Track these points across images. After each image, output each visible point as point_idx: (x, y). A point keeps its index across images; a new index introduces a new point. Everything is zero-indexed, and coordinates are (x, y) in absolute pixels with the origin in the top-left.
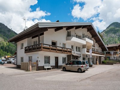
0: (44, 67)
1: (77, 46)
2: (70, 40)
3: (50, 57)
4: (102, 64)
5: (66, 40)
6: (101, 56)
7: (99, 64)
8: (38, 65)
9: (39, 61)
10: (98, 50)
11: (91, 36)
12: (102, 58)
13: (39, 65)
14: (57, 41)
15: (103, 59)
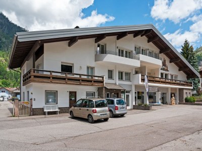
0: (43, 109)
1: (122, 70)
2: (102, 60)
3: (57, 91)
4: (184, 104)
5: (95, 61)
6: (183, 89)
7: (179, 103)
8: (32, 105)
9: (33, 100)
10: (176, 77)
11: (157, 50)
12: (185, 91)
13: (33, 107)
14: (73, 64)
15: (187, 95)
